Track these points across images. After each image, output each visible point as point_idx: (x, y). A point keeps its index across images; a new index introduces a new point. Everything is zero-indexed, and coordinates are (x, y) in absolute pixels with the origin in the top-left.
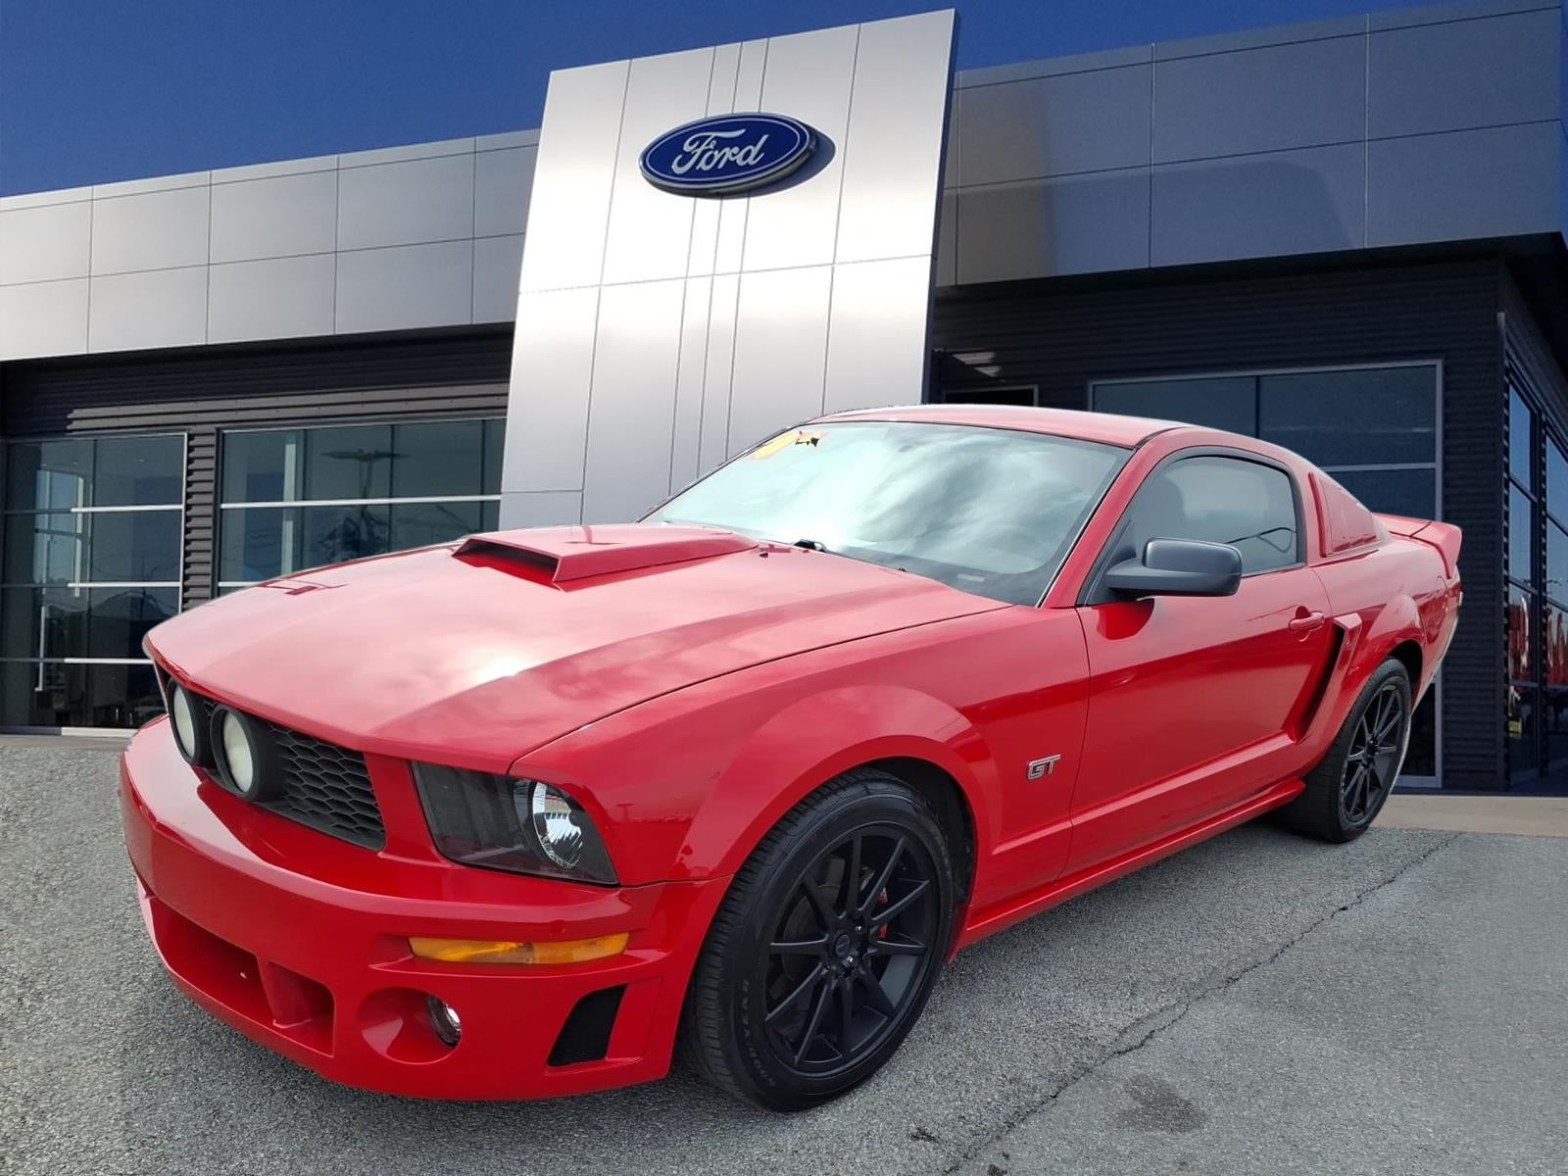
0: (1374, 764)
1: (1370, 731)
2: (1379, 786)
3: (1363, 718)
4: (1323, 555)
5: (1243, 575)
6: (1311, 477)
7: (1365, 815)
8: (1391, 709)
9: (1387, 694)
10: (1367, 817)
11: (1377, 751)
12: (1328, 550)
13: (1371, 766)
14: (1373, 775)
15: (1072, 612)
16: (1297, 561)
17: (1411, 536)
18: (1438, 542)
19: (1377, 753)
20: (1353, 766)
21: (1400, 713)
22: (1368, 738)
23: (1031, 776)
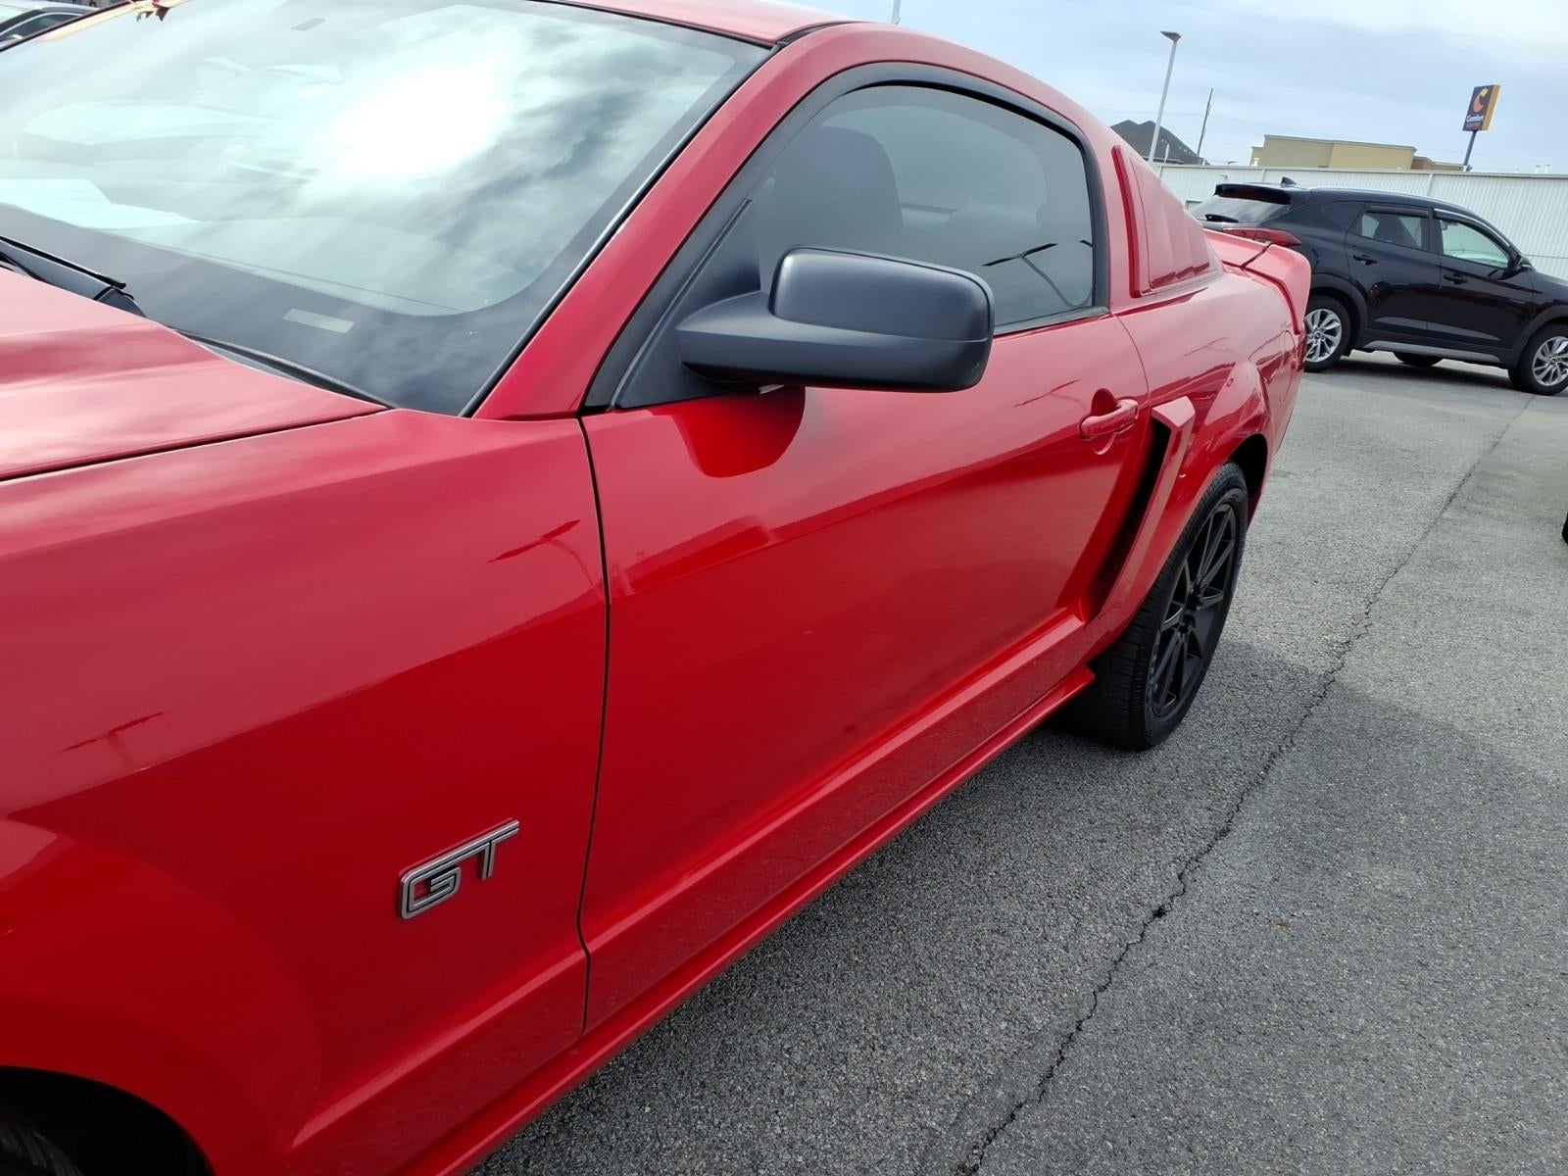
0: (1194, 626)
1: (1193, 577)
2: (1199, 655)
3: (1185, 563)
4: (1135, 294)
5: (997, 331)
6: (1116, 154)
7: (1178, 700)
8: (1223, 538)
9: (1219, 517)
10: (1182, 702)
11: (1201, 604)
12: (1144, 285)
13: (1190, 628)
14: (1192, 639)
15: (570, 428)
16: (1094, 304)
17: (1243, 267)
18: (1280, 277)
19: (1198, 608)
20: (1167, 635)
21: (1232, 544)
22: (1190, 588)
23: (415, 907)
